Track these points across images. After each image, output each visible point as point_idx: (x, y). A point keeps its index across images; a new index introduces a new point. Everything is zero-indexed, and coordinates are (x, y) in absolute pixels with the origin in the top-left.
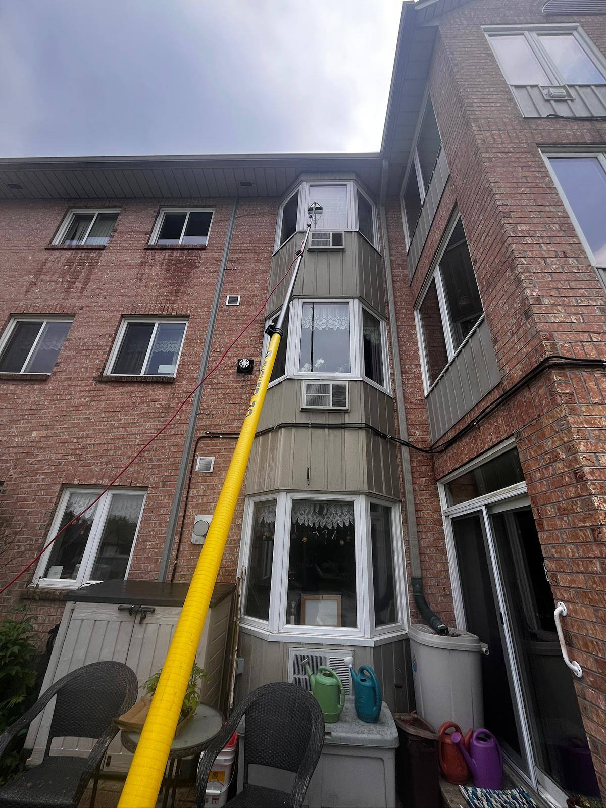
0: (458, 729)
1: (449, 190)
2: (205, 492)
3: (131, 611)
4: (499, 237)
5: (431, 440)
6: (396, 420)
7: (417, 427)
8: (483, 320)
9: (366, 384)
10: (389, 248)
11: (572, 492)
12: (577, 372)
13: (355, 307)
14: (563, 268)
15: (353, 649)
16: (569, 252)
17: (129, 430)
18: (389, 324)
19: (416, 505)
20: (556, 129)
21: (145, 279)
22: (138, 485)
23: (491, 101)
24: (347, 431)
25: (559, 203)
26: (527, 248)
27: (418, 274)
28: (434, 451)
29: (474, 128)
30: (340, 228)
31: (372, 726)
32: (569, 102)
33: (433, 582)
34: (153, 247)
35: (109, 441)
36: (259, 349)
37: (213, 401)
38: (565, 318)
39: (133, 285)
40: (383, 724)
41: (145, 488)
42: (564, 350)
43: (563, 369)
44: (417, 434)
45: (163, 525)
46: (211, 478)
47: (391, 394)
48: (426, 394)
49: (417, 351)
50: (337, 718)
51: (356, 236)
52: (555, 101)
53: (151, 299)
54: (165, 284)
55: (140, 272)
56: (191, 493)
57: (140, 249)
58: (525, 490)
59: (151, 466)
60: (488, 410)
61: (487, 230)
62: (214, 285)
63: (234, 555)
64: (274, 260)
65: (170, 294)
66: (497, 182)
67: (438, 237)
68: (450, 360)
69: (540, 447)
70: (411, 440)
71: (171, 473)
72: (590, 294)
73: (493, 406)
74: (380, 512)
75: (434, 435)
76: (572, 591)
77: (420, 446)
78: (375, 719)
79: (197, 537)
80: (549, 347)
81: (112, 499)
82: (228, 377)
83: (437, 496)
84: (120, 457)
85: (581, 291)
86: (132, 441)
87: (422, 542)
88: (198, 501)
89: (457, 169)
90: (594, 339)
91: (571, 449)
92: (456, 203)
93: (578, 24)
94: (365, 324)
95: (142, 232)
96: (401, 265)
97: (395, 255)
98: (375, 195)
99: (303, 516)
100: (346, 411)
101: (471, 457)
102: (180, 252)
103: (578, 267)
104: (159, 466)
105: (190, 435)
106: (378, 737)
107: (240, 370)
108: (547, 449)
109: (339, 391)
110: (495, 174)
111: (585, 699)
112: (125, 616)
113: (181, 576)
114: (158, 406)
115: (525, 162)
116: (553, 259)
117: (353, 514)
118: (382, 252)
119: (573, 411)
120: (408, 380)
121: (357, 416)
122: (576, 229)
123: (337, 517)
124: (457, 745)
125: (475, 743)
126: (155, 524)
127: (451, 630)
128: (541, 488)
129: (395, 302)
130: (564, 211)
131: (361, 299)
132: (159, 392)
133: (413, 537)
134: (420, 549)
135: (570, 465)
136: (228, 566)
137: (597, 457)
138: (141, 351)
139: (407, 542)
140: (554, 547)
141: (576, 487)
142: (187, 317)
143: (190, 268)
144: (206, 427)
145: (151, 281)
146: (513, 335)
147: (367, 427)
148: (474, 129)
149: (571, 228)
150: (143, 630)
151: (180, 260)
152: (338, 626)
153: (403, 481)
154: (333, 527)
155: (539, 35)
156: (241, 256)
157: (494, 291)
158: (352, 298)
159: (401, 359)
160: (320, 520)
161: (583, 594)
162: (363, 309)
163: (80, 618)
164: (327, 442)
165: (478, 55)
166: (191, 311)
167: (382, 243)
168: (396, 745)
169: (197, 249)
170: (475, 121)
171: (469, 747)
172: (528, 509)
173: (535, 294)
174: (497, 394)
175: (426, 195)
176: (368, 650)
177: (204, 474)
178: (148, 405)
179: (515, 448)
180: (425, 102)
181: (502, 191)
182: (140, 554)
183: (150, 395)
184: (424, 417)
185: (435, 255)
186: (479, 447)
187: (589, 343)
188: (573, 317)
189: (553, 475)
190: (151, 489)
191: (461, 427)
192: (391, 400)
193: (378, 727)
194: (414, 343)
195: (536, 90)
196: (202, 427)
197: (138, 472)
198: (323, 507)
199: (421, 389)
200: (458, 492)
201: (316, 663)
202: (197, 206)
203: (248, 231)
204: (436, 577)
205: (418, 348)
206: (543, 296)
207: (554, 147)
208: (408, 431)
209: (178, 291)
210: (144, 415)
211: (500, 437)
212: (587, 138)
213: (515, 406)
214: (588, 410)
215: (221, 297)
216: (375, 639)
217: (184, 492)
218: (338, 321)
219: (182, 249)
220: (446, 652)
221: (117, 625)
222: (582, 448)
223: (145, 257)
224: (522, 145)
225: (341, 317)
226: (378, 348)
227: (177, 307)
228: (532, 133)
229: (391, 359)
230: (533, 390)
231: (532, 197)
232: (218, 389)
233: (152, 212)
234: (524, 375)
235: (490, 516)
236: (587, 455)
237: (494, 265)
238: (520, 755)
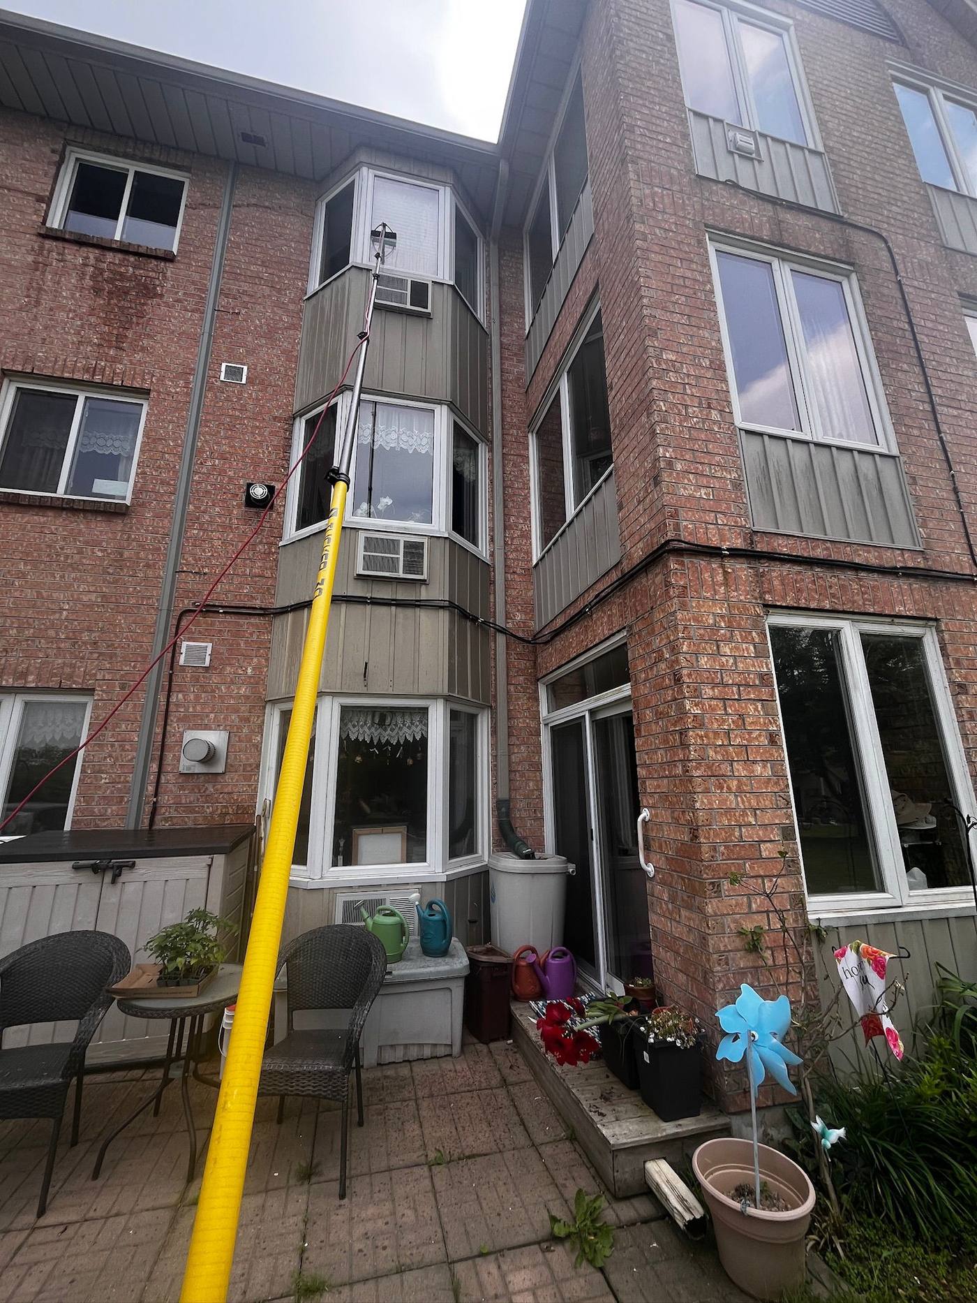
0: (534, 951)
1: (591, 259)
2: (197, 697)
3: (95, 869)
4: (640, 363)
5: (535, 626)
6: (492, 596)
7: (520, 608)
8: (611, 474)
9: (453, 543)
10: (500, 321)
11: (669, 695)
12: (695, 561)
13: (442, 419)
14: (703, 423)
15: (420, 886)
16: (714, 401)
17: (45, 594)
18: (491, 450)
19: (509, 711)
20: (732, 206)
21: (46, 301)
22: (74, 686)
23: (659, 129)
24: (422, 610)
25: (715, 328)
26: (669, 387)
27: (538, 378)
28: (537, 641)
29: (632, 175)
30: (425, 274)
31: (440, 960)
32: (756, 163)
33: (521, 805)
34: (59, 234)
35: (7, 611)
36: (283, 467)
37: (204, 551)
38: (695, 491)
39: (20, 309)
40: (452, 956)
41: (90, 691)
42: (687, 532)
43: (682, 555)
44: (519, 617)
45: (127, 747)
46: (208, 675)
47: (487, 559)
48: (534, 562)
49: (527, 497)
50: (400, 958)
51: (449, 295)
52: (740, 156)
53: (65, 346)
54: (93, 319)
55: (34, 285)
56: (173, 699)
57: (29, 231)
58: (629, 693)
59: (96, 655)
60: (603, 594)
61: (629, 346)
62: (195, 339)
63: (250, 786)
64: (308, 308)
65: (105, 342)
66: (648, 277)
67: (570, 329)
68: (568, 519)
69: (648, 644)
70: (510, 625)
71: (134, 667)
72: (725, 463)
73: (609, 590)
74: (463, 720)
75: (540, 621)
76: (656, 796)
77: (520, 635)
78: (444, 952)
79: (189, 763)
80: (672, 526)
81: (25, 710)
82: (231, 513)
83: (537, 700)
84: (32, 639)
85: (718, 458)
86: (54, 613)
87: (513, 757)
88: (187, 710)
89: (603, 229)
90: (720, 522)
91: (675, 650)
92: (597, 285)
93: (790, 21)
94: (457, 446)
95: (29, 194)
96: (515, 355)
97: (508, 335)
98: (484, 221)
99: (356, 729)
100: (423, 582)
101: (579, 652)
102: (120, 256)
103: (720, 424)
104: (112, 656)
105: (165, 606)
106: (447, 968)
107: (251, 502)
108: (654, 647)
109: (414, 551)
110: (648, 263)
111: (653, 896)
112: (85, 877)
113: (166, 820)
114: (100, 554)
115: (686, 252)
116: (695, 409)
117: (427, 725)
118: (489, 327)
119: (684, 606)
120: (512, 539)
121: (438, 591)
122: (727, 370)
123: (405, 729)
124: (531, 965)
125: (550, 961)
126: (112, 746)
127: (537, 854)
128: (644, 690)
129: (502, 414)
130: (719, 341)
131: (452, 406)
132: (100, 528)
133: (503, 749)
134: (510, 765)
135: (672, 665)
136: (242, 800)
137: (697, 658)
138: (50, 446)
139: (495, 757)
140: (647, 754)
141: (674, 690)
142: (145, 393)
143: (145, 296)
144: (194, 595)
145: (62, 308)
146: (639, 502)
147: (451, 606)
148: (631, 177)
149: (721, 367)
150: (118, 892)
151: (121, 274)
152: (402, 862)
153: (495, 680)
154: (398, 741)
155: (740, 20)
156: (246, 288)
157: (626, 438)
158: (440, 402)
159: (505, 506)
160: (380, 734)
161: (664, 797)
162: (455, 423)
163: (6, 885)
164: (393, 625)
165: (654, 33)
166: (152, 382)
167: (490, 311)
168: (466, 973)
169: (156, 258)
170: (633, 162)
171: (544, 967)
172: (630, 715)
173: (668, 455)
174: (615, 576)
175: (560, 250)
176: (438, 886)
177: (194, 669)
178: (80, 552)
179: (626, 644)
180: (572, 75)
181: (652, 293)
182: (90, 792)
183: (80, 533)
184: (530, 594)
185: (563, 355)
186: (589, 639)
187: (713, 526)
188: (703, 491)
189: (656, 676)
190: (100, 693)
191: (572, 612)
192: (487, 568)
193: (447, 960)
194: (524, 484)
195: (719, 126)
196: (187, 593)
197: (73, 666)
198: (385, 715)
199: (529, 553)
200: (563, 693)
201: (374, 906)
202: (150, 161)
203: (257, 239)
204: (526, 797)
205: (529, 493)
206: (676, 458)
207: (723, 234)
208: (507, 613)
209: (121, 338)
210: (74, 567)
211: (612, 629)
212: (765, 233)
213: (631, 594)
214: (698, 606)
215: (211, 366)
216: (447, 873)
217: (162, 698)
218: (415, 437)
219: (124, 250)
220: (530, 876)
221: (73, 890)
222: (685, 648)
223: (41, 254)
224: (688, 222)
225: (421, 431)
226: (474, 487)
227: (123, 368)
228: (703, 204)
229: (492, 505)
230: (650, 576)
231: (687, 311)
232: (212, 532)
233: (46, 150)
234: (644, 557)
235: (593, 722)
236: (687, 656)
237: (630, 401)
238: (594, 966)
